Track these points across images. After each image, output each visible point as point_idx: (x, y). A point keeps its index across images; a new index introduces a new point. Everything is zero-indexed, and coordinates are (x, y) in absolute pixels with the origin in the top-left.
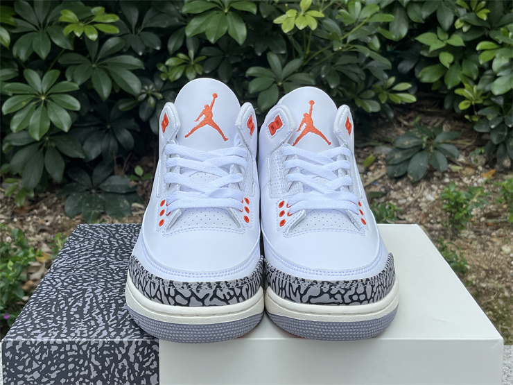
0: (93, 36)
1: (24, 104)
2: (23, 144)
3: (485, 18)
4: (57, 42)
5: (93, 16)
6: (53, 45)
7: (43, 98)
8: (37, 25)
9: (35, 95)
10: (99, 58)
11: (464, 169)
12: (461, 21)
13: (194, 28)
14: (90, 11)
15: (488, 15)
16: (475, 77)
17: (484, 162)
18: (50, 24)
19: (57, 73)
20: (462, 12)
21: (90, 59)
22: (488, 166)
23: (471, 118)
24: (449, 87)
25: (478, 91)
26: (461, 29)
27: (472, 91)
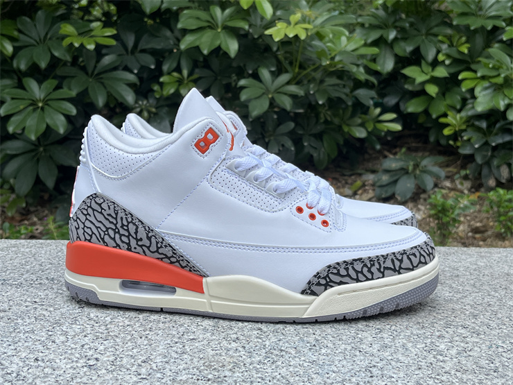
0: (91, 47)
1: (22, 107)
2: (18, 152)
3: (466, 51)
4: (56, 54)
5: (91, 30)
6: (53, 56)
7: (40, 105)
8: (38, 40)
9: (33, 101)
10: (96, 72)
11: (450, 192)
12: (443, 55)
13: (188, 42)
14: (89, 26)
15: (469, 49)
16: (458, 107)
17: (469, 186)
18: (50, 39)
19: (55, 82)
20: (444, 47)
21: (87, 73)
22: (473, 190)
23: (455, 143)
24: (434, 116)
25: (461, 118)
26: (443, 62)
27: (455, 119)
